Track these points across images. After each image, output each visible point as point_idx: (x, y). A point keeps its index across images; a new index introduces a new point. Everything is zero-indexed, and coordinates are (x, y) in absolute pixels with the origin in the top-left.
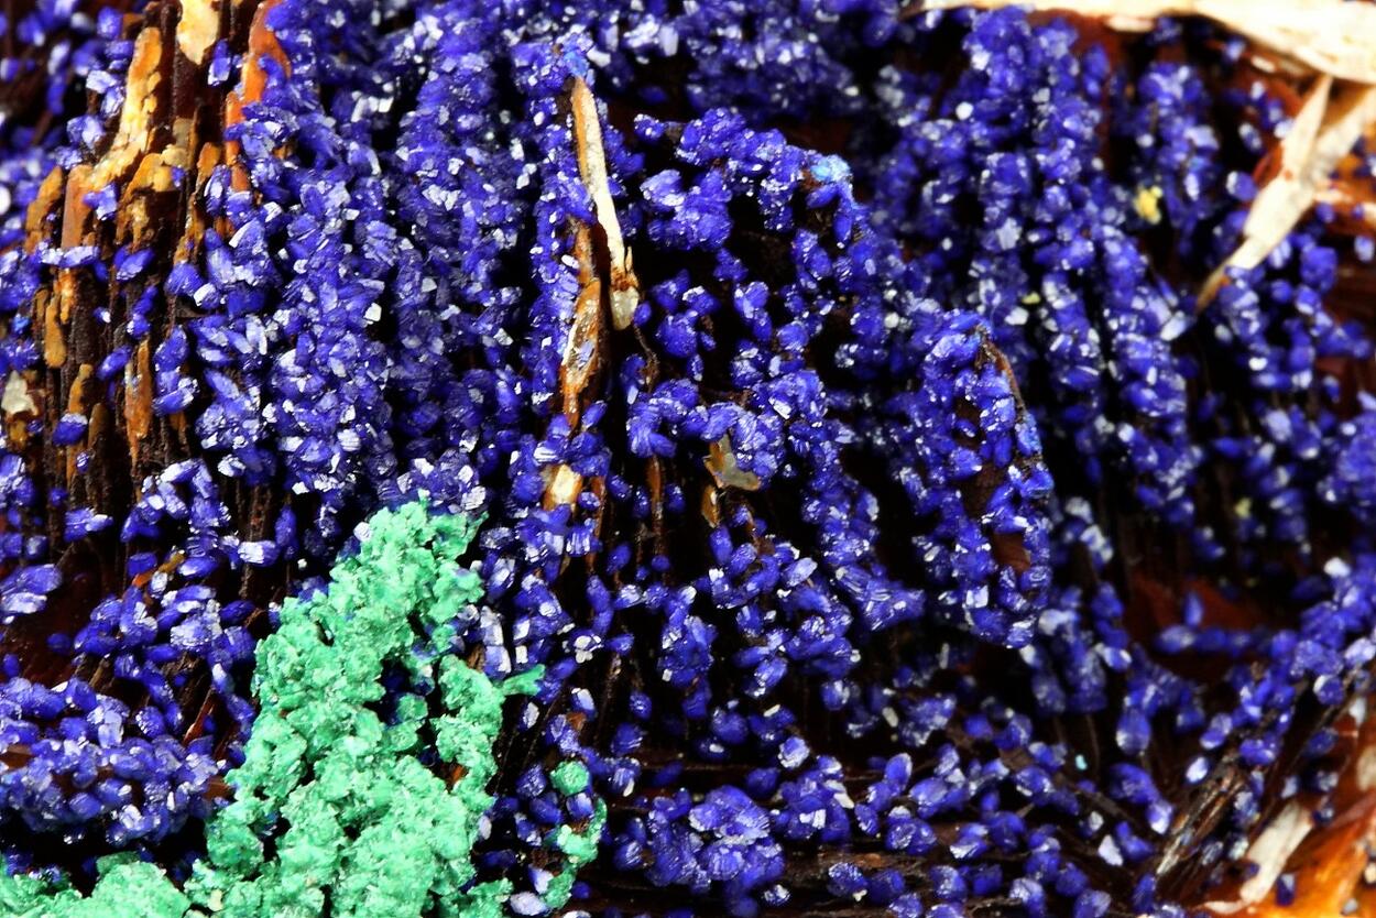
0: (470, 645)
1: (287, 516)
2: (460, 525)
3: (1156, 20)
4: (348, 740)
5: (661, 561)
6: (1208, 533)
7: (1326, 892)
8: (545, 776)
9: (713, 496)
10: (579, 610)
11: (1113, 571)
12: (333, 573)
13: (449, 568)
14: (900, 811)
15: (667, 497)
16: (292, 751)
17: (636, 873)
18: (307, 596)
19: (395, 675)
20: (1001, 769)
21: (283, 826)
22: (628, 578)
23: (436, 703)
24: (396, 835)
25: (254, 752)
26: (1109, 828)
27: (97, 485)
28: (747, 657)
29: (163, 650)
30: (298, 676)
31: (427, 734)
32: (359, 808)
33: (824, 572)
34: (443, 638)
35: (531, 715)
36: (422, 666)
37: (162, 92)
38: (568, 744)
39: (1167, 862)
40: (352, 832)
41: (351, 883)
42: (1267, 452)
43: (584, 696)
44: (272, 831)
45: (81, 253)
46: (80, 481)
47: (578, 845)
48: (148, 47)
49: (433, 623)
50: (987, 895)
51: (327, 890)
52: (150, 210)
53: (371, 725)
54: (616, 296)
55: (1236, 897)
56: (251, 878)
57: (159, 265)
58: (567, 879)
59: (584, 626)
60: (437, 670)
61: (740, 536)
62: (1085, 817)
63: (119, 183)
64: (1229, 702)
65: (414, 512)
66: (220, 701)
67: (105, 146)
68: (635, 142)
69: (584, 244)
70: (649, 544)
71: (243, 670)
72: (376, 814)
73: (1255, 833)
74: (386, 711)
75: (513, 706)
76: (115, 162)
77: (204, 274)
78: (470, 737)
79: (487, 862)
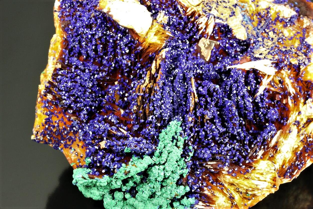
0: (181, 134)
1: (162, 121)
2: (180, 123)
3: (250, 69)
4: (169, 144)
5: (200, 126)
6: (254, 121)
7: (266, 158)
8: (188, 147)
9: (205, 120)
10: (192, 131)
11: (245, 125)
12: (167, 127)
13: (179, 127)
14: (223, 150)
15: (200, 120)
16: (163, 146)
17: (197, 157)
18: (164, 130)
19: (173, 138)
20: (233, 146)
21: (162, 153)
22: (196, 127)
23: (177, 140)
24: (173, 154)
25: (159, 145)
26: (244, 151)
27: (143, 117)
28: (208, 135)
29: (150, 134)
30: (164, 138)
31: (176, 143)
32: (170, 151)
33: (216, 127)
34: (178, 134)
35: (187, 142)
36: (176, 137)
37: (150, 77)
38: (190, 144)
39: (250, 155)
40: (169, 153)
41: (169, 158)
42: (260, 113)
43: (192, 139)
44: (161, 153)
45: (142, 94)
46: (142, 117)
47: (191, 154)
48: (148, 73)
49: (177, 133)
50: (232, 159)
51: (166, 159)
52: (149, 90)
53: (171, 142)
54: (196, 99)
55: (257, 158)
56: (159, 158)
57: (150, 96)
58: (190, 158)
60: (177, 137)
61: (208, 123)
62: (242, 150)
63: (146, 87)
64: (256, 139)
65: (175, 121)
66: (155, 140)
67: (144, 83)
68: (197, 83)
69: (193, 95)
70: (199, 124)
71: (158, 137)
72: (171, 152)
73: (258, 152)
74: (172, 141)
75: (185, 140)
76: (145, 85)
77: (154, 97)
78: (181, 144)
79: (182, 156)
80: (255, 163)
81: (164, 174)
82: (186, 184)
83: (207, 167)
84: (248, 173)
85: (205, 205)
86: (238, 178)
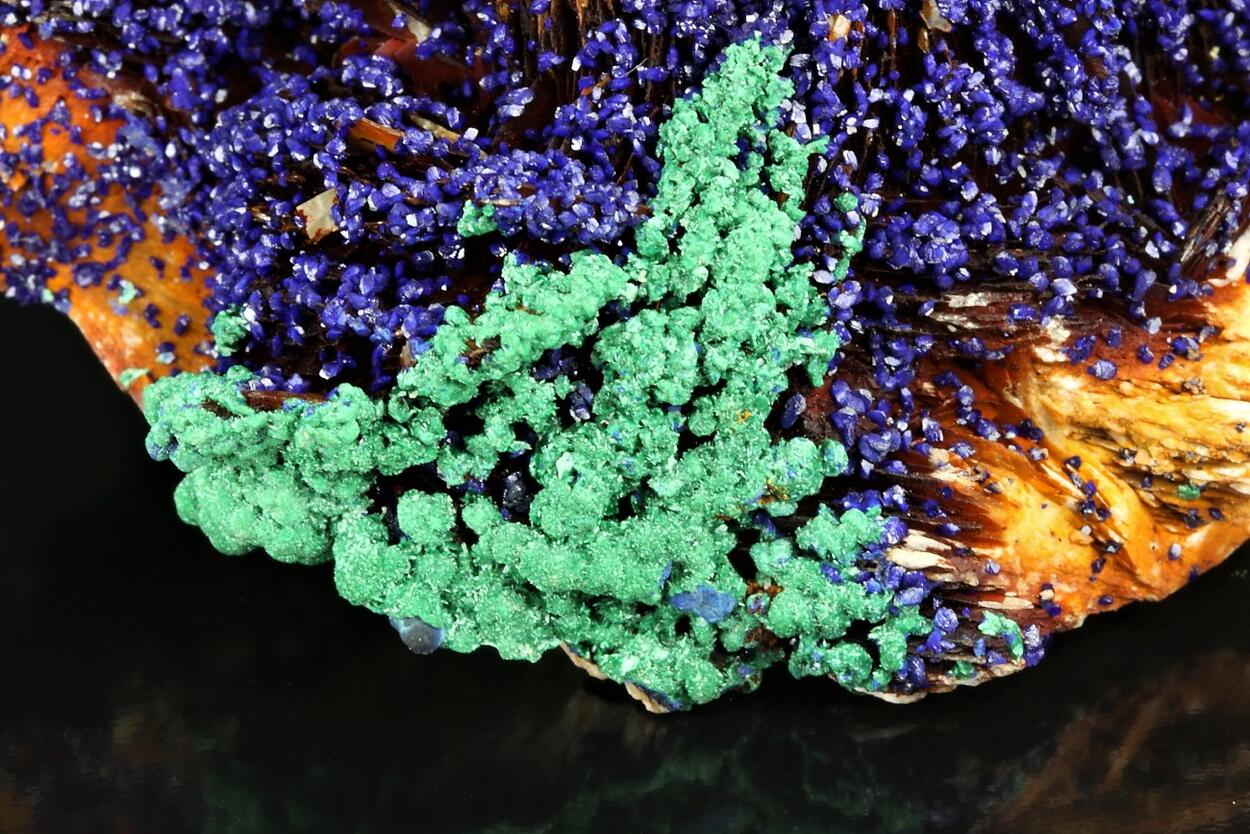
0: (787, 126)
1: (673, 51)
2: (779, 52)
4: (719, 179)
5: (895, 74)
6: (1195, 68)
8: (831, 201)
9: (926, 34)
10: (851, 103)
11: (1143, 88)
12: (704, 83)
13: (774, 77)
14: (1034, 224)
15: (899, 34)
16: (686, 188)
17: (882, 262)
18: (689, 97)
19: (745, 140)
20: (1088, 201)
21: (681, 231)
22: (876, 85)
23: (768, 156)
24: (751, 234)
25: (665, 187)
26: (1151, 236)
27: (556, 38)
28: (945, 132)
29: (602, 132)
30: (688, 142)
31: (765, 176)
32: (729, 219)
33: (988, 81)
34: (772, 119)
35: (823, 165)
36: (759, 136)
38: (846, 184)
39: (1187, 255)
40: (724, 234)
41: (724, 263)
42: (1230, 18)
43: (850, 156)
44: (675, 236)
46: (547, 35)
47: (852, 243)
49: (766, 110)
50: (1085, 273)
51: (709, 268)
53: (731, 169)
55: (1225, 278)
56: (663, 262)
58: (847, 263)
59: (852, 113)
60: (769, 138)
61: (941, 58)
62: (1137, 230)
64: (1219, 163)
65: (753, 45)
66: (637, 161)
70: (888, 63)
71: (652, 141)
72: (737, 222)
73: (1235, 238)
74: (740, 161)
75: (813, 159)
78: (790, 178)
79: (801, 251)
80: (1216, 304)
81: (701, 361)
82: (823, 427)
83: (944, 325)
84: (1183, 361)
85: (942, 547)
86: (1126, 387)
